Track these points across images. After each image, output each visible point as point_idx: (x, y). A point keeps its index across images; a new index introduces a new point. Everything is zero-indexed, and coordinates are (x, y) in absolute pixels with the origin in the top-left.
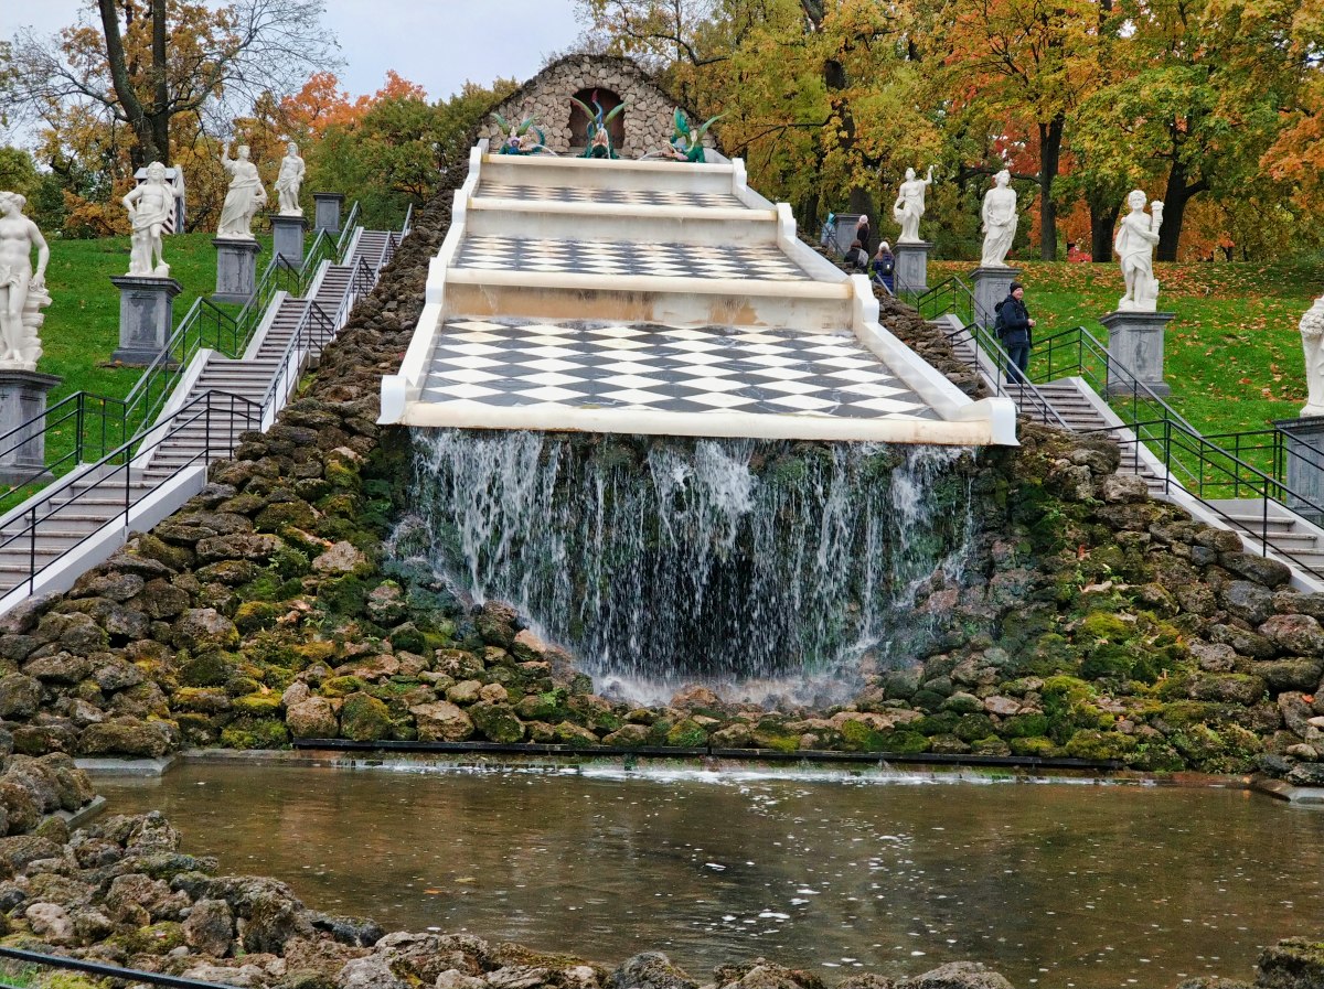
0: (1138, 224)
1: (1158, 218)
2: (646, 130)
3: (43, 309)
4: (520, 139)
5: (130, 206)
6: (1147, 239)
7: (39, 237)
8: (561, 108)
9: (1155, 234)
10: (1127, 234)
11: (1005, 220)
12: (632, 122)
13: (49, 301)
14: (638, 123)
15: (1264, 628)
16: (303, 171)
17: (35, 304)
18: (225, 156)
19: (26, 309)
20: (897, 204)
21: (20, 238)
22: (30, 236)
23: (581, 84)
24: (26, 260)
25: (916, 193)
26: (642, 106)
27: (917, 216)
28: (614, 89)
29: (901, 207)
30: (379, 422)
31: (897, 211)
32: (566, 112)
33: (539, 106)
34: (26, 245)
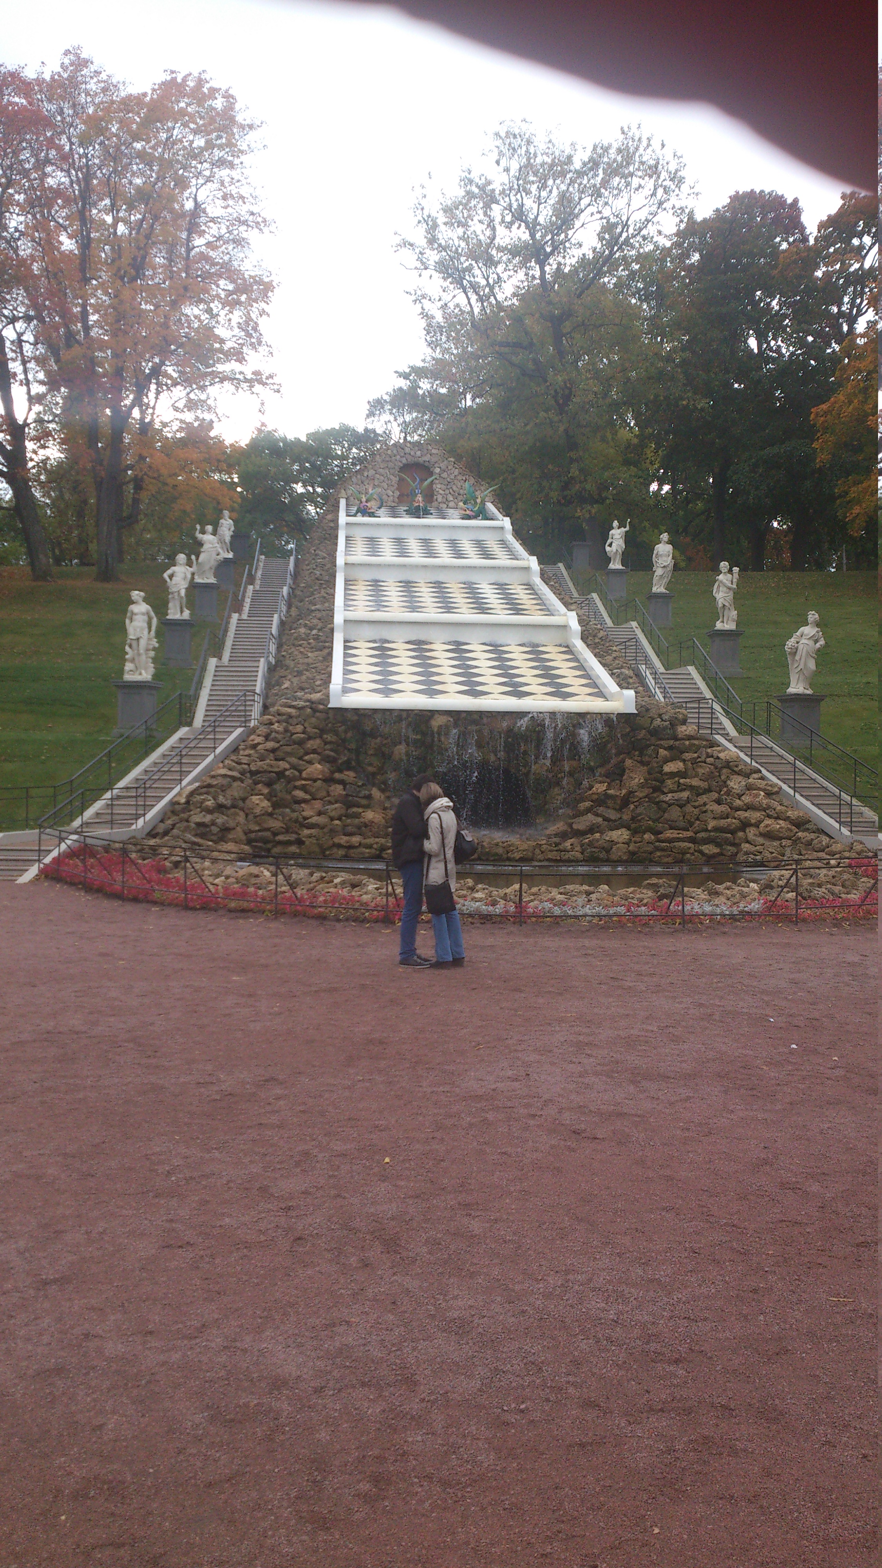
0: (725, 581)
1: (736, 576)
2: (447, 492)
3: (154, 649)
4: (369, 505)
5: (168, 580)
6: (730, 589)
7: (152, 614)
8: (392, 477)
9: (735, 586)
10: (719, 586)
11: (665, 564)
12: (439, 486)
13: (157, 645)
14: (444, 487)
15: (743, 798)
16: (233, 529)
17: (151, 647)
18: (198, 532)
19: (147, 650)
20: (607, 544)
21: (143, 614)
22: (148, 613)
23: (404, 461)
24: (146, 625)
25: (619, 537)
26: (445, 475)
27: (620, 551)
28: (427, 464)
29: (610, 545)
30: (330, 706)
31: (608, 549)
32: (395, 480)
33: (377, 476)
34: (146, 618)
